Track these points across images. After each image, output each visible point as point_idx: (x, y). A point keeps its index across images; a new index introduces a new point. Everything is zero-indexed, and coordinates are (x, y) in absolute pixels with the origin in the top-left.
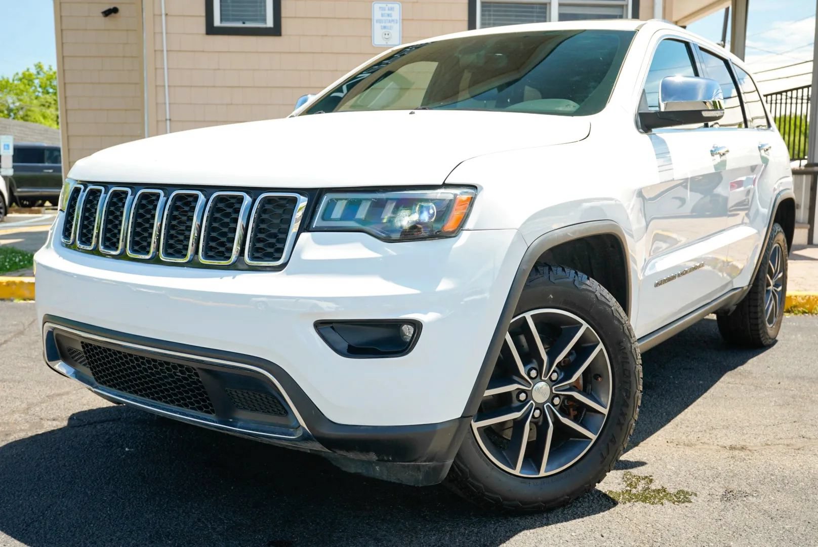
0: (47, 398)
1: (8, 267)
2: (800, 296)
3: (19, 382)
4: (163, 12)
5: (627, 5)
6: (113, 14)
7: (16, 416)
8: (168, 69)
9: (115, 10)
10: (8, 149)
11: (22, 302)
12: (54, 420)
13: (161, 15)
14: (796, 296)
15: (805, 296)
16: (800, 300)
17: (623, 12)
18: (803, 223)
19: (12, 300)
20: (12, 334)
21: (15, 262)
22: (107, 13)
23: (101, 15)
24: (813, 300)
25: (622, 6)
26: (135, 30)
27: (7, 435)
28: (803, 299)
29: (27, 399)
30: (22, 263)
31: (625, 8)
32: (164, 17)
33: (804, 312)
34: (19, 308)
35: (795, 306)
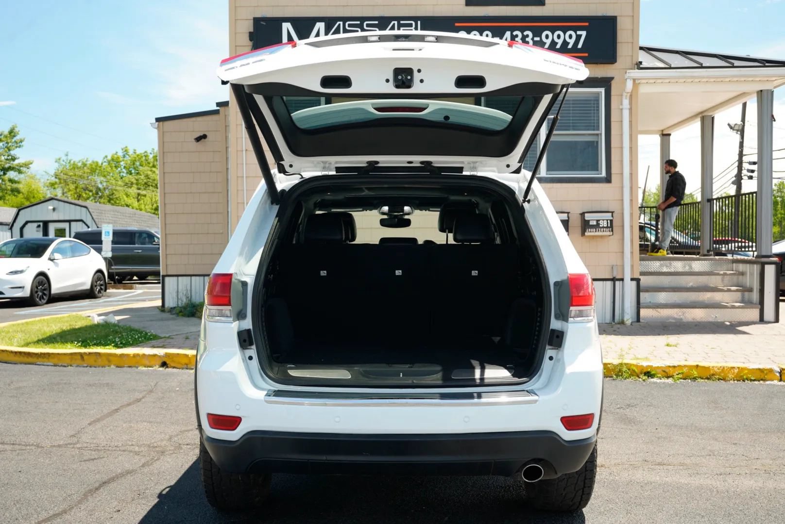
0: (179, 433)
1: (131, 342)
2: (716, 367)
3: (160, 423)
4: (244, 149)
5: (601, 134)
6: (203, 140)
7: (165, 442)
8: (247, 190)
9: (204, 137)
10: (109, 235)
11: (144, 368)
12: (187, 445)
13: (243, 151)
14: (713, 367)
15: (721, 367)
16: (716, 369)
17: (598, 139)
18: (756, 304)
19: (137, 368)
20: (145, 393)
21: (135, 338)
22: (198, 139)
23: (194, 140)
24: (727, 369)
25: (597, 135)
26: (220, 152)
27: (163, 452)
28: (719, 369)
29: (168, 433)
30: (140, 339)
31: (599, 135)
32: (244, 152)
33: (719, 379)
34: (142, 373)
35: (713, 375)
